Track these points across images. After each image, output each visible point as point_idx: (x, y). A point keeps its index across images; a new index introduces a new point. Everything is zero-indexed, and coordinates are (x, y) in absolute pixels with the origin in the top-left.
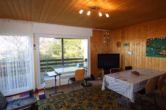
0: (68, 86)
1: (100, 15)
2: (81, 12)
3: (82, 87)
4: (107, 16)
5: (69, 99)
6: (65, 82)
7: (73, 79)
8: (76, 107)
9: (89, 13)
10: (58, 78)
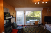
0: (33, 26)
1: (43, 3)
2: (36, 3)
3: (37, 27)
4: (46, 3)
5: (32, 29)
6: (32, 24)
7: (34, 24)
8: (34, 32)
9: (38, 3)
10: (30, 23)
